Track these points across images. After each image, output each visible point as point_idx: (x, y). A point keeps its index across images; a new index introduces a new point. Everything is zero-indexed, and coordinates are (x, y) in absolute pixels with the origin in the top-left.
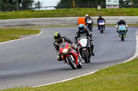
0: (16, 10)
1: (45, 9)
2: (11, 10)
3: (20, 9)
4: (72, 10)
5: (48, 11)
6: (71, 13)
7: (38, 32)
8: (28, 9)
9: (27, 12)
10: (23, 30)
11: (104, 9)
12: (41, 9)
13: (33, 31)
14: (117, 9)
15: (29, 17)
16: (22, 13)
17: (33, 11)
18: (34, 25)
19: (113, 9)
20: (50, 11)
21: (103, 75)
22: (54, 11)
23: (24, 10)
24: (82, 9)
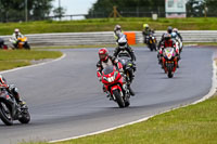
0: (24, 20)
1: (69, 19)
2: (16, 21)
3: (30, 18)
4: (112, 20)
5: (74, 22)
7: (59, 55)
8: (43, 19)
9: (42, 24)
11: (162, 19)
12: (63, 19)
13: (50, 53)
14: (183, 20)
15: (44, 32)
16: (34, 24)
17: (51, 22)
18: (52, 44)
19: (176, 19)
20: (78, 21)
22: (83, 21)
23: (37, 20)
24: (128, 19)
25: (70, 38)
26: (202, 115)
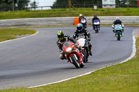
0: (11, 10)
1: (40, 9)
3: (16, 9)
4: (68, 9)
7: (34, 32)
8: (24, 9)
9: (23, 12)
10: (18, 31)
11: (100, 9)
12: (37, 9)
16: (18, 13)
17: (29, 11)
18: (29, 25)
20: (46, 10)
21: (99, 75)
22: (50, 10)
23: (20, 9)
24: (79, 9)
26: (126, 70)
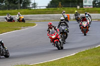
0: (18, 9)
1: (39, 8)
2: (14, 9)
3: (21, 8)
4: (58, 9)
5: (41, 9)
6: (58, 11)
7: (34, 25)
8: (27, 8)
9: (26, 10)
11: (82, 9)
12: (36, 8)
14: (91, 9)
15: (28, 14)
16: (23, 11)
17: (30, 9)
18: (31, 20)
19: (88, 9)
20: (43, 9)
23: (24, 8)
24: (66, 8)
25: (40, 17)
